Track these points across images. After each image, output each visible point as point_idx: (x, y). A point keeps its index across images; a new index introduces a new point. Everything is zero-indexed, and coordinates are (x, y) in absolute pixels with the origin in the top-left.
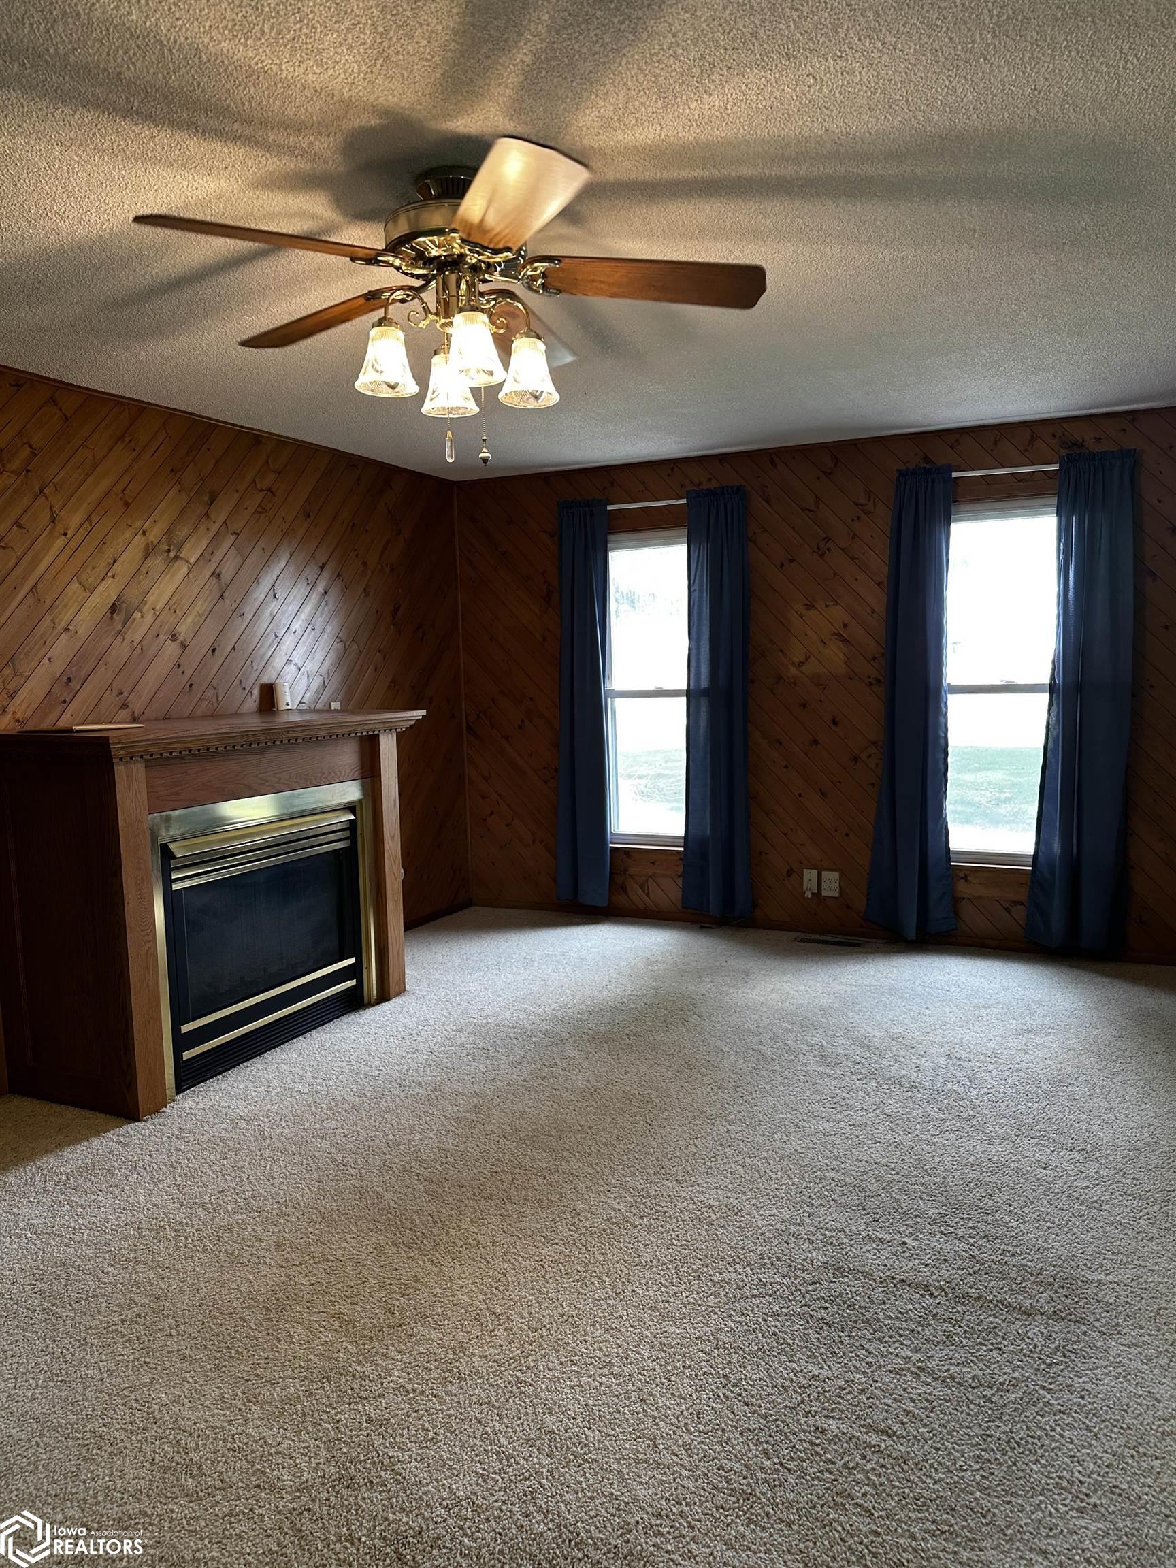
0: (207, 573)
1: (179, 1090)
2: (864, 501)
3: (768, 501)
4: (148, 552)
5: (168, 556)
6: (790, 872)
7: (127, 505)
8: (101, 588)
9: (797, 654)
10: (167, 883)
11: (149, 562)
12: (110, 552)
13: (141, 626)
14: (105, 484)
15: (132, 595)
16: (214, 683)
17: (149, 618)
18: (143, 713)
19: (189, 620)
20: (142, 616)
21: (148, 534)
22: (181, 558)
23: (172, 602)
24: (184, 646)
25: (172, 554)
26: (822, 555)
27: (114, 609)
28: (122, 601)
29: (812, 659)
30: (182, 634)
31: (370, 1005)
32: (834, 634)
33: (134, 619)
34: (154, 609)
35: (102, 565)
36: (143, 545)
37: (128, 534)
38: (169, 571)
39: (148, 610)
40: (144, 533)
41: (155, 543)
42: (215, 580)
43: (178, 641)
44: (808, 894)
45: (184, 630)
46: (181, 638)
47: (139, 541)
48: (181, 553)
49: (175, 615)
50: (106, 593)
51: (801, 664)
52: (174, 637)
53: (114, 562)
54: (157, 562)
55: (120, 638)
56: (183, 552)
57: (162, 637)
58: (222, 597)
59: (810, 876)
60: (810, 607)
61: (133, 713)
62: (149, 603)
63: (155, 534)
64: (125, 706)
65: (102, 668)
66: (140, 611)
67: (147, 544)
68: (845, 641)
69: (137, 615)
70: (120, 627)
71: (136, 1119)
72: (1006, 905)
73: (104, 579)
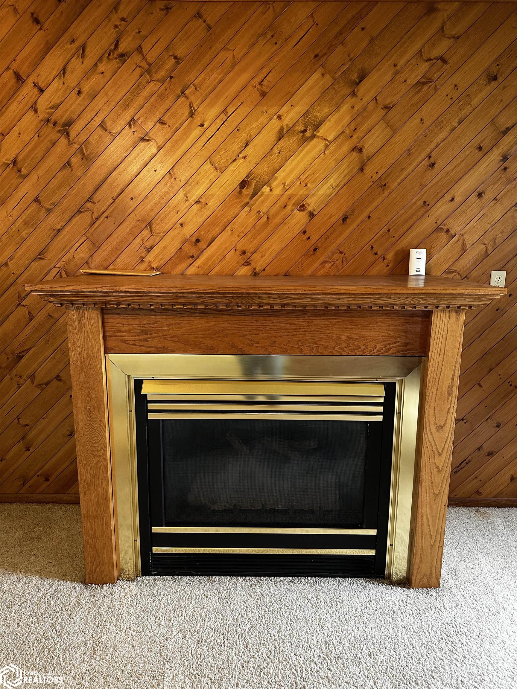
0: (347, 148)
4: (282, 134)
5: (304, 136)
7: (264, 94)
8: (232, 167)
11: (282, 142)
12: (243, 136)
14: (244, 78)
15: (263, 171)
16: (343, 247)
17: (278, 191)
18: (264, 270)
19: (322, 192)
20: (271, 190)
21: (283, 118)
22: (318, 137)
23: (303, 177)
24: (312, 215)
25: (308, 134)
27: (243, 184)
28: (251, 177)
30: (312, 205)
33: (263, 193)
34: (284, 184)
35: (235, 148)
36: (278, 128)
37: (262, 119)
38: (303, 150)
39: (278, 185)
40: (279, 117)
41: (291, 125)
42: (355, 154)
43: (307, 211)
45: (314, 201)
46: (310, 209)
47: (275, 125)
48: (318, 132)
49: (306, 188)
50: (237, 171)
52: (302, 208)
53: (247, 145)
54: (291, 142)
55: (247, 209)
56: (321, 131)
57: (289, 208)
58: (361, 170)
61: (255, 269)
62: (280, 178)
63: (291, 117)
64: (248, 263)
66: (269, 186)
67: (282, 127)
69: (266, 189)
70: (248, 200)
73: (235, 160)
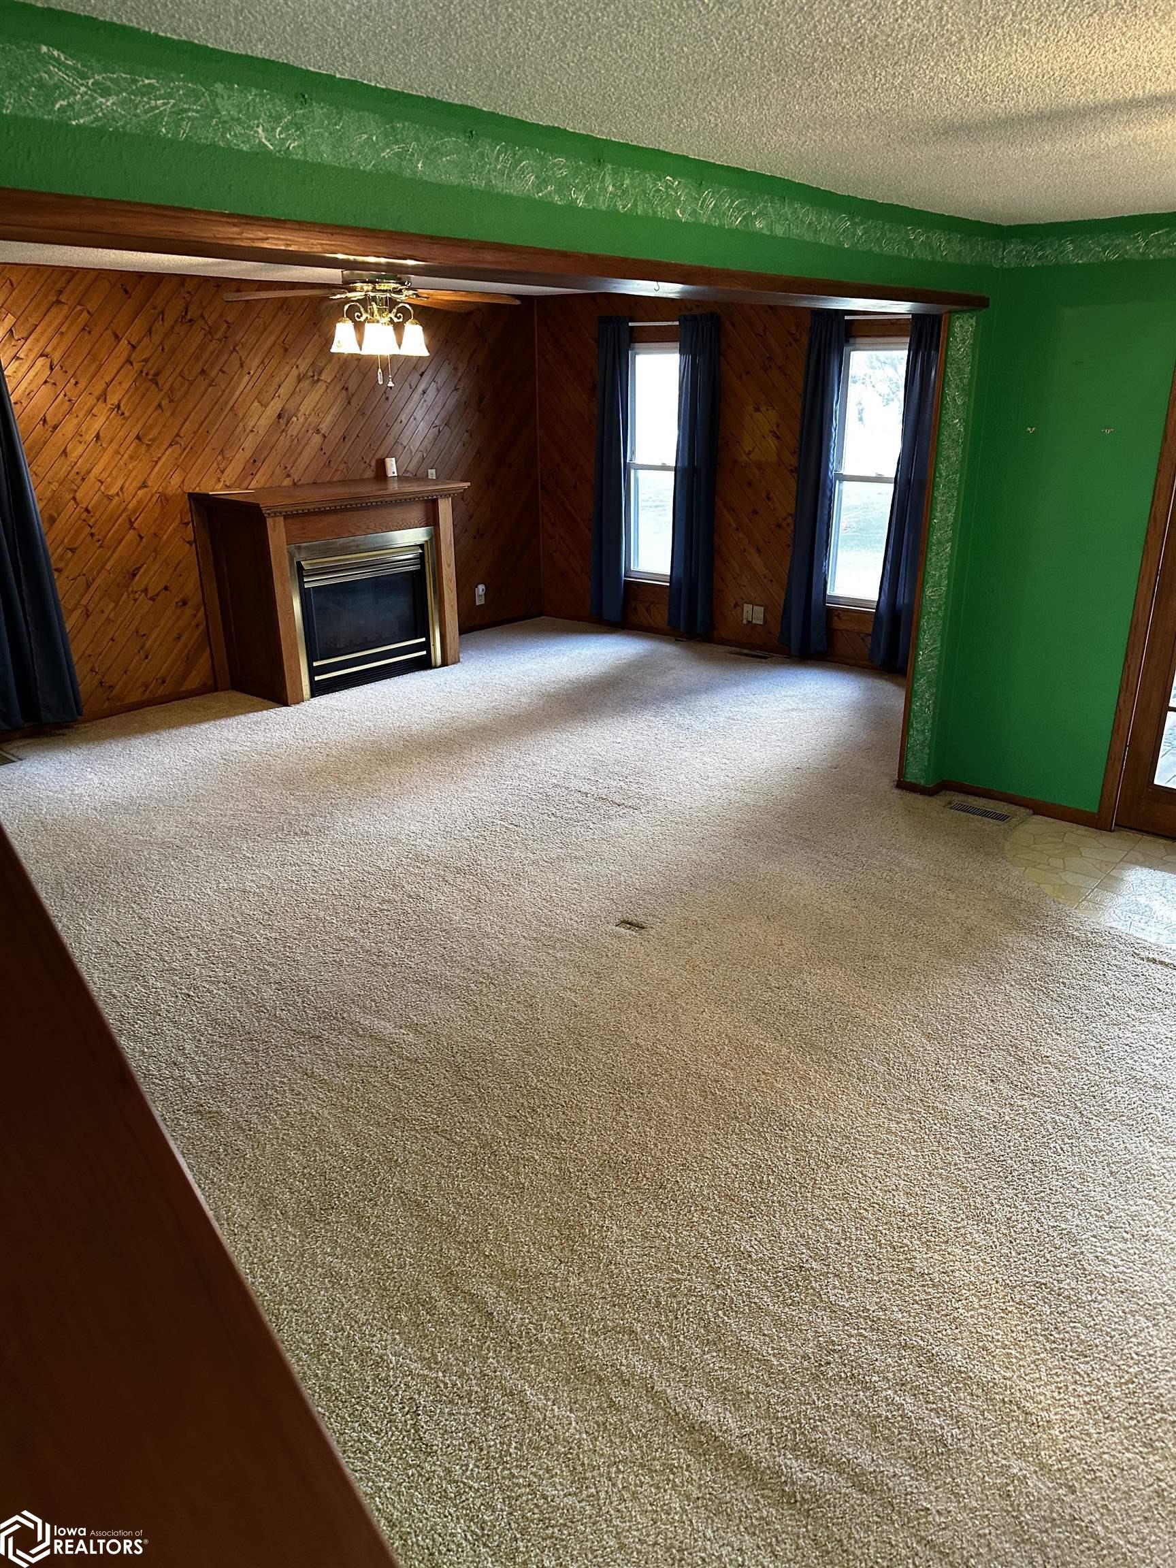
0: (338, 388)
1: (313, 696)
2: (794, 332)
3: (734, 326)
4: (300, 379)
5: (313, 379)
6: (736, 605)
7: (286, 350)
8: (272, 404)
9: (748, 444)
10: (301, 583)
11: (301, 385)
12: (277, 380)
13: (297, 423)
14: (273, 338)
15: (291, 406)
16: (345, 460)
17: (302, 420)
18: (299, 480)
19: (328, 419)
20: (297, 419)
21: (299, 367)
22: (321, 381)
23: (316, 410)
24: (324, 436)
25: (316, 378)
26: (766, 371)
27: (279, 416)
28: (284, 411)
29: (756, 449)
30: (323, 429)
31: (436, 667)
32: (771, 431)
33: (293, 422)
34: (305, 415)
35: (272, 389)
36: (297, 375)
37: (288, 368)
38: (314, 389)
39: (301, 415)
40: (297, 367)
41: (304, 372)
42: (344, 392)
43: (321, 434)
44: (745, 622)
45: (324, 427)
46: (323, 432)
47: (295, 372)
48: (321, 376)
49: (318, 417)
50: (275, 406)
51: (750, 452)
52: (318, 431)
53: (279, 387)
54: (305, 384)
55: (284, 434)
56: (323, 376)
57: (310, 432)
58: (349, 403)
59: (747, 608)
60: (757, 409)
61: (293, 480)
62: (302, 411)
63: (304, 365)
64: (288, 476)
65: (274, 452)
66: (296, 416)
67: (299, 374)
68: (777, 437)
69: (294, 419)
70: (284, 427)
71: (286, 705)
72: (862, 635)
73: (273, 398)
